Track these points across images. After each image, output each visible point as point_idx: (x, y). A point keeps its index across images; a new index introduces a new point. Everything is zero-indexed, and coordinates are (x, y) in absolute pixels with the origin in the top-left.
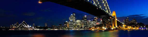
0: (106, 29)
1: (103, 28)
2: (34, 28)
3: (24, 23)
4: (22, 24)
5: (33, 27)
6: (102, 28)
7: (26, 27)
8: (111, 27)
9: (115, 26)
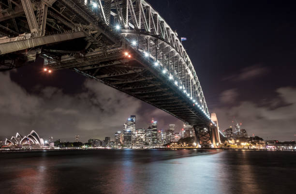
0: (200, 146)
1: (195, 144)
2: (55, 146)
3: (34, 134)
4: (30, 136)
5: (53, 144)
6: (192, 145)
7: (37, 142)
8: (210, 143)
9: (217, 141)
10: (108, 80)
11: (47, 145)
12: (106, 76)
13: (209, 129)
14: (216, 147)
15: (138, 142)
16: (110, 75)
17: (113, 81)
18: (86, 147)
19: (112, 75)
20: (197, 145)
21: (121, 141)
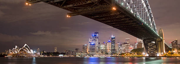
0: (147, 55)
2: (41, 54)
3: (26, 47)
4: (24, 48)
5: (39, 53)
6: (141, 54)
7: (29, 52)
8: (157, 53)
9: (162, 51)
10: (72, 9)
11: (36, 54)
12: (71, 6)
13: (156, 42)
14: (161, 56)
15: (100, 52)
16: (74, 5)
17: (77, 9)
18: (62, 55)
19: (75, 5)
20: (145, 54)
21: (87, 51)
